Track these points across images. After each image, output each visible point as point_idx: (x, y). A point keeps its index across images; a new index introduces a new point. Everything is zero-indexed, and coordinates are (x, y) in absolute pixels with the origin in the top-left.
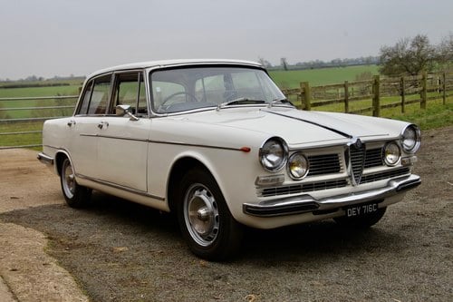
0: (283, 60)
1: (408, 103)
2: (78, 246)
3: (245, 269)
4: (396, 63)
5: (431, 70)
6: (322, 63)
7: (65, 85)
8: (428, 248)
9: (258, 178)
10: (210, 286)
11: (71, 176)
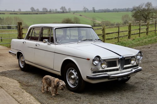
0: (93, 8)
1: (141, 33)
2: (30, 86)
3: (86, 95)
4: (138, 13)
5: (152, 16)
6: (109, 10)
7: (3, 14)
8: (143, 91)
9: (92, 68)
10: (76, 100)
11: (23, 60)
